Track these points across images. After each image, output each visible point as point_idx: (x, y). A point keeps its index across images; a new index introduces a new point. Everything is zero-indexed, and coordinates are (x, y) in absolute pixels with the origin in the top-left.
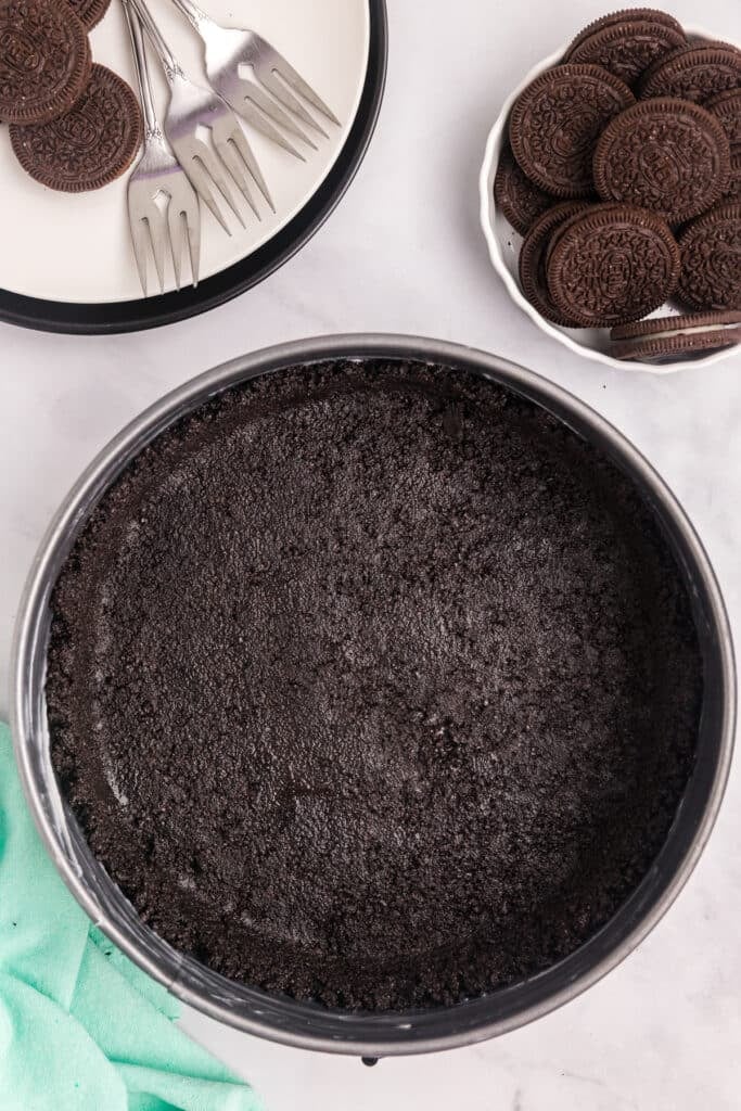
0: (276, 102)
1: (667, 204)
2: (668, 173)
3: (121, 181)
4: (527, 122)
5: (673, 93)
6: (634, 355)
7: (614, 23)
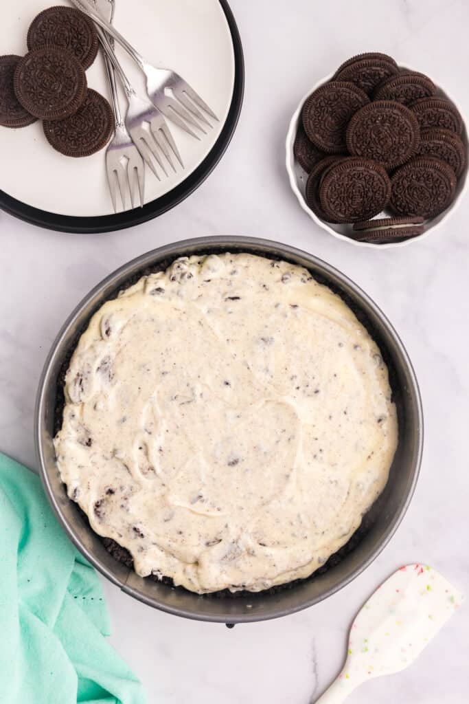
0: (185, 109)
1: (385, 158)
2: (386, 141)
3: (103, 151)
4: (312, 112)
5: (391, 99)
6: (366, 238)
7: (361, 60)
